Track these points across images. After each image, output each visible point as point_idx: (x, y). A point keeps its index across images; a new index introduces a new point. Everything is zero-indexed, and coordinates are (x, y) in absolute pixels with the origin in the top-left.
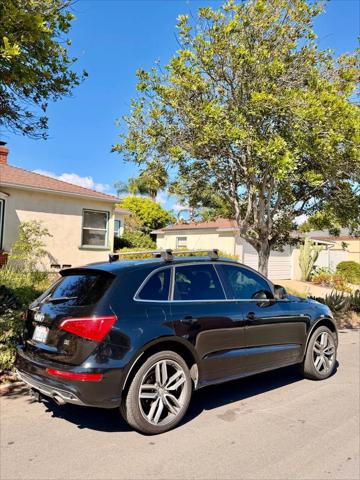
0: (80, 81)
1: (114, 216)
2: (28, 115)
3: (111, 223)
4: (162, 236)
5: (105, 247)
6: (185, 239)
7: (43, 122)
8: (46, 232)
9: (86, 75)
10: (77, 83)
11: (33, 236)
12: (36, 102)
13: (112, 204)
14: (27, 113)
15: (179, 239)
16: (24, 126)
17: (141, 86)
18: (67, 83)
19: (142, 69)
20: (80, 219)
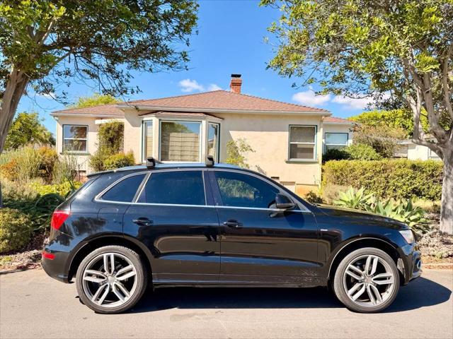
1: (322, 129)
3: (319, 136)
5: (314, 160)
8: (249, 148)
13: (321, 118)
20: (286, 134)
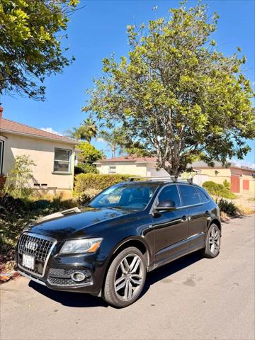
0: (70, 63)
1: (74, 153)
2: (33, 84)
3: (72, 156)
4: (100, 166)
5: (69, 172)
6: (115, 168)
7: (42, 89)
8: (32, 163)
9: (74, 59)
10: (67, 65)
11: (23, 165)
12: (37, 76)
13: (73, 145)
14: (32, 83)
15: (111, 168)
16: (30, 92)
17: (105, 69)
18: (61, 64)
19: (107, 58)
20: (53, 154)
